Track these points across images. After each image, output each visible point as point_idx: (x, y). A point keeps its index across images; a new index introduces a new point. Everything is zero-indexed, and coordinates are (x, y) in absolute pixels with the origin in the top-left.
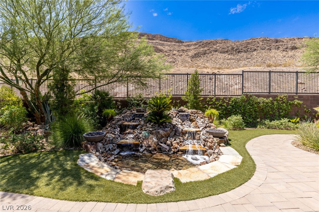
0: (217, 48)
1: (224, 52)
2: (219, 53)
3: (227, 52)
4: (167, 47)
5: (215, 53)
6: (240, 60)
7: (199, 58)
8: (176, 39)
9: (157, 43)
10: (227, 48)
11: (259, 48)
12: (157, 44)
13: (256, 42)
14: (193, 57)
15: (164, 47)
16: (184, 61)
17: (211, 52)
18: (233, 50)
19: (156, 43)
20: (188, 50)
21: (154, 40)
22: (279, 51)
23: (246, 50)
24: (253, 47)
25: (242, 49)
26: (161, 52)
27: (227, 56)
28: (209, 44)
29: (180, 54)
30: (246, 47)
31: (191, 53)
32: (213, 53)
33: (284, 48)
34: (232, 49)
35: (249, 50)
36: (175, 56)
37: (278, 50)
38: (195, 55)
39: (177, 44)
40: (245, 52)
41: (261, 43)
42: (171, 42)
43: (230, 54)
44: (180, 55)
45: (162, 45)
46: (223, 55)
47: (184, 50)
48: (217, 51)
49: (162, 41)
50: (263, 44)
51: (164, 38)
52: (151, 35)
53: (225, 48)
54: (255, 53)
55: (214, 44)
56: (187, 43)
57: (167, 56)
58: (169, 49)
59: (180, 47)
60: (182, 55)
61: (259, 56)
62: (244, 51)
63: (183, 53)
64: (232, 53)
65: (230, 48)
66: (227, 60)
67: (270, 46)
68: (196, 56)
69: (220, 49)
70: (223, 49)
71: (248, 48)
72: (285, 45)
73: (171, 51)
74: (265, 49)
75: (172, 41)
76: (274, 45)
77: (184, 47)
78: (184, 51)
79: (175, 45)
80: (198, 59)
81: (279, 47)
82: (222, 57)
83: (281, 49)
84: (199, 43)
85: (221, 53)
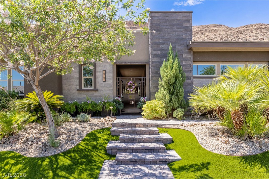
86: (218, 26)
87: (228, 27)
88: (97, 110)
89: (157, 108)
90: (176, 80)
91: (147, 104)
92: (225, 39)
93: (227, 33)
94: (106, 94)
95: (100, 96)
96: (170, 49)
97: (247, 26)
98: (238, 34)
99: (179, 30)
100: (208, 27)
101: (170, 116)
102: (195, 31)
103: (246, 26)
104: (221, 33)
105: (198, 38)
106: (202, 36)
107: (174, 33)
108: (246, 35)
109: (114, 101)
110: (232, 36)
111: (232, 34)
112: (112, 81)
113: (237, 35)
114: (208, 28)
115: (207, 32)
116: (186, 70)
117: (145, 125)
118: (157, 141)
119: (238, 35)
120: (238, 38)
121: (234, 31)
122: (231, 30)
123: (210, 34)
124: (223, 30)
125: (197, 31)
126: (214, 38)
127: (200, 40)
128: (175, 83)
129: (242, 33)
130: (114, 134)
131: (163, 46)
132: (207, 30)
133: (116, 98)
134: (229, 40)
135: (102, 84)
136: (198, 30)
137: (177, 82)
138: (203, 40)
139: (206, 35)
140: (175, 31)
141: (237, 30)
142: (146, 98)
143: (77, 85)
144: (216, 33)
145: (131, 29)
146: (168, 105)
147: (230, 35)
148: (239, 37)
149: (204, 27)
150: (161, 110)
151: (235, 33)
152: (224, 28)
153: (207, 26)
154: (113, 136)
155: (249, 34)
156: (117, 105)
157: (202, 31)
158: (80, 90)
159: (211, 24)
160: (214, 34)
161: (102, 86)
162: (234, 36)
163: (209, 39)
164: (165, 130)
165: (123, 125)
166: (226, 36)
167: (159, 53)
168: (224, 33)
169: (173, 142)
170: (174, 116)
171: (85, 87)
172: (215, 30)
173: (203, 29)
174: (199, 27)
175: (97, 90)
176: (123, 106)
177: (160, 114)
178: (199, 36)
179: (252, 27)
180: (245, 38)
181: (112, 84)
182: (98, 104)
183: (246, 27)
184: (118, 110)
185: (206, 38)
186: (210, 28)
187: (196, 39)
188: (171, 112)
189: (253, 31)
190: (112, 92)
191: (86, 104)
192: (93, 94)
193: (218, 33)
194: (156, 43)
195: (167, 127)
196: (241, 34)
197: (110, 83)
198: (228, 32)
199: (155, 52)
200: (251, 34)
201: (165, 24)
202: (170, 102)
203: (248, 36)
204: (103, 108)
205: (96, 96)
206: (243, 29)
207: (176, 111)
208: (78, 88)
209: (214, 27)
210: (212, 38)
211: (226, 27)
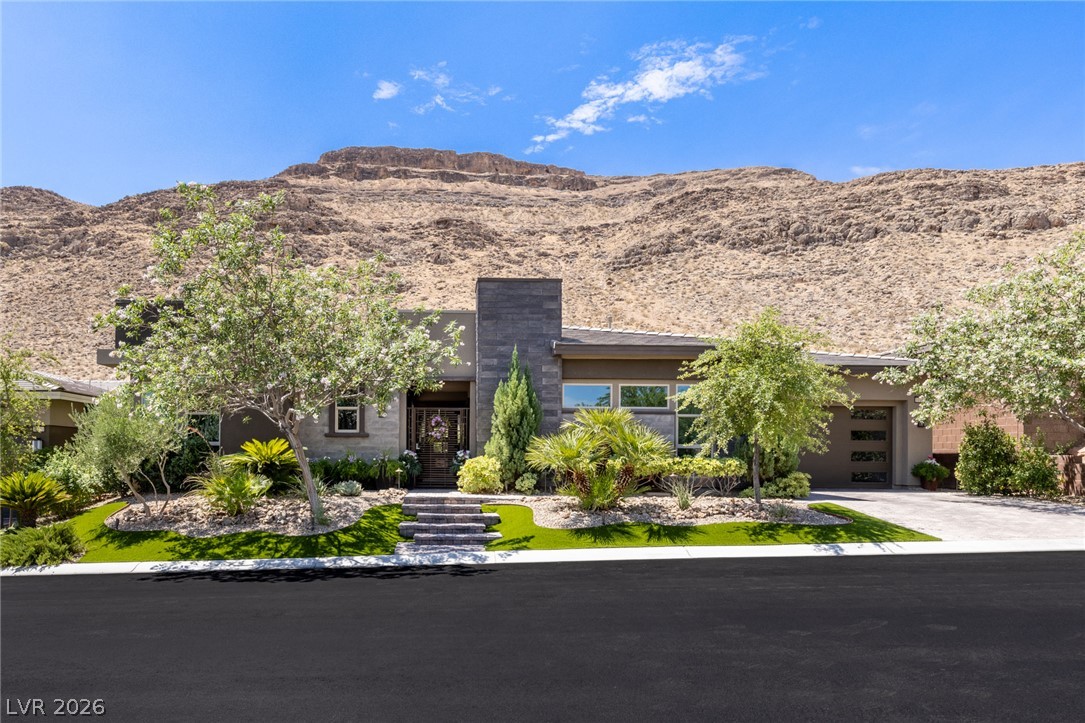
0: (719, 225)
1: (746, 244)
2: (724, 249)
3: (759, 242)
4: (519, 214)
5: (709, 246)
6: (802, 280)
7: (640, 270)
8: (563, 170)
9: (478, 193)
10: (760, 224)
11: (894, 224)
12: (475, 200)
13: (891, 194)
14: (616, 267)
15: (506, 215)
16: (581, 283)
17: (693, 244)
18: (784, 233)
19: (472, 194)
20: (607, 225)
21: (464, 178)
22: (972, 237)
23: (839, 234)
24: (868, 218)
25: (820, 231)
26: (491, 241)
27: (753, 264)
28: (697, 199)
29: (568, 251)
30: (842, 219)
31: (615, 246)
32: (700, 247)
33: (997, 222)
34: (781, 230)
35: (852, 231)
36: (548, 262)
37: (971, 232)
38: (627, 256)
39: (566, 193)
40: (834, 240)
41: (907, 201)
42: (539, 183)
43: (769, 250)
44: (567, 256)
45: (499, 202)
46: (741, 255)
47: (589, 229)
48: (718, 238)
49: (500, 183)
50: (917, 203)
51: (508, 167)
52: (452, 158)
53: (752, 227)
54: (872, 246)
55: (714, 202)
56: (611, 190)
57: (515, 262)
58: (526, 227)
59: (574, 210)
60: (576, 254)
61: (883, 262)
62: (831, 238)
63: (583, 246)
64: (776, 250)
65: (773, 224)
66: (749, 279)
67: (941, 213)
68: (635, 259)
69: (734, 229)
70: (746, 228)
71: (850, 226)
72: (1002, 208)
73: (533, 234)
74: (917, 227)
75: (543, 180)
76: (957, 212)
77: (596, 210)
78: (589, 236)
79: (555, 200)
80: (638, 275)
81: (977, 221)
82: (732, 268)
83: (984, 228)
84: (665, 186)
85: (733, 246)
86: (775, 172)
87: (815, 179)
88: (369, 477)
89: (484, 473)
90: (522, 419)
91: (466, 465)
92: (795, 225)
93: (807, 203)
94: (386, 443)
95: (373, 448)
96: (514, 357)
97: (881, 178)
98: (846, 209)
99: (535, 316)
100: (739, 179)
101: (510, 488)
102: (687, 193)
103: (878, 176)
104: (784, 203)
105: (698, 220)
106: (713, 212)
107: (526, 322)
108: (876, 211)
109: (402, 458)
110: (823, 216)
111: (822, 207)
112: (397, 416)
113: (843, 212)
114: (739, 181)
115: (731, 198)
116: (549, 396)
117: (459, 500)
118: (475, 520)
119: (847, 212)
120: (847, 222)
121: (833, 198)
122: (821, 191)
123: (741, 207)
124: (792, 192)
125: (695, 195)
126: (758, 222)
127: (705, 230)
128: (521, 424)
129: (863, 204)
130: (407, 512)
131: (502, 349)
132: (731, 190)
133: (406, 453)
134: (811, 230)
135: (377, 422)
136: (698, 189)
137: (525, 422)
138: (714, 230)
139: (726, 211)
140: (527, 319)
141: (844, 193)
142: (468, 452)
143: (324, 425)
144: (766, 204)
145: (443, 180)
146: (507, 467)
147: (817, 212)
148: (851, 220)
149: (722, 177)
150: (493, 475)
151: (837, 205)
152: (797, 183)
153: (734, 175)
154: (408, 516)
155: (887, 208)
156: (408, 466)
157: (714, 196)
158: (331, 435)
159: (751, 166)
160: (756, 208)
161: (377, 426)
162: (832, 216)
163: (737, 226)
164: (493, 507)
165: (422, 500)
166: (801, 217)
167: (495, 361)
168: (796, 203)
169: (499, 521)
170: (517, 487)
171: (340, 428)
172: (763, 193)
173: (719, 186)
174: (702, 178)
175: (367, 436)
176: (421, 470)
177: (491, 482)
178: (701, 213)
179: (900, 182)
180: (872, 224)
181: (398, 422)
182: (369, 464)
183: (880, 183)
184: (410, 476)
185: (726, 223)
186: (745, 180)
187: (688, 225)
188: (512, 480)
189: (901, 197)
190: (397, 441)
191: (346, 463)
192: (359, 443)
193: (774, 202)
194: (488, 343)
195: (497, 502)
196: (856, 207)
197: (394, 420)
198: (809, 198)
199: (486, 361)
200: (893, 209)
201: (508, 304)
202: (510, 461)
203: (883, 216)
204: (381, 472)
205: (364, 448)
206: (867, 187)
207: (521, 478)
208: (326, 430)
209: (761, 176)
210: (749, 224)
211: (808, 177)
